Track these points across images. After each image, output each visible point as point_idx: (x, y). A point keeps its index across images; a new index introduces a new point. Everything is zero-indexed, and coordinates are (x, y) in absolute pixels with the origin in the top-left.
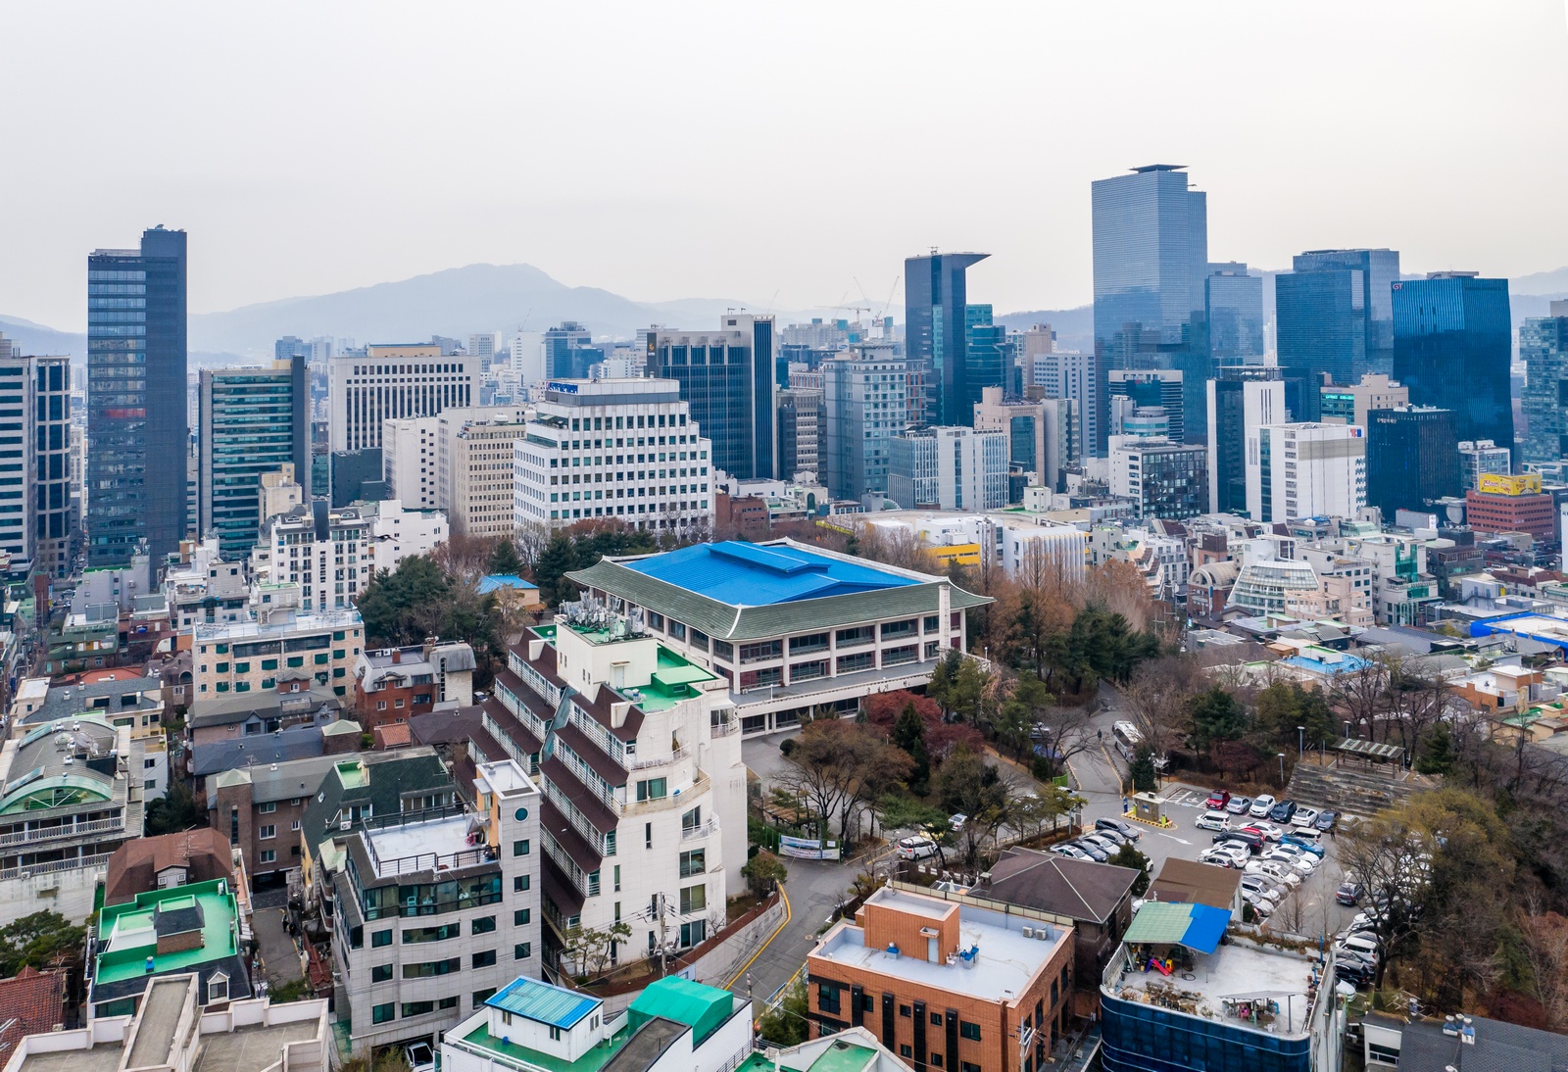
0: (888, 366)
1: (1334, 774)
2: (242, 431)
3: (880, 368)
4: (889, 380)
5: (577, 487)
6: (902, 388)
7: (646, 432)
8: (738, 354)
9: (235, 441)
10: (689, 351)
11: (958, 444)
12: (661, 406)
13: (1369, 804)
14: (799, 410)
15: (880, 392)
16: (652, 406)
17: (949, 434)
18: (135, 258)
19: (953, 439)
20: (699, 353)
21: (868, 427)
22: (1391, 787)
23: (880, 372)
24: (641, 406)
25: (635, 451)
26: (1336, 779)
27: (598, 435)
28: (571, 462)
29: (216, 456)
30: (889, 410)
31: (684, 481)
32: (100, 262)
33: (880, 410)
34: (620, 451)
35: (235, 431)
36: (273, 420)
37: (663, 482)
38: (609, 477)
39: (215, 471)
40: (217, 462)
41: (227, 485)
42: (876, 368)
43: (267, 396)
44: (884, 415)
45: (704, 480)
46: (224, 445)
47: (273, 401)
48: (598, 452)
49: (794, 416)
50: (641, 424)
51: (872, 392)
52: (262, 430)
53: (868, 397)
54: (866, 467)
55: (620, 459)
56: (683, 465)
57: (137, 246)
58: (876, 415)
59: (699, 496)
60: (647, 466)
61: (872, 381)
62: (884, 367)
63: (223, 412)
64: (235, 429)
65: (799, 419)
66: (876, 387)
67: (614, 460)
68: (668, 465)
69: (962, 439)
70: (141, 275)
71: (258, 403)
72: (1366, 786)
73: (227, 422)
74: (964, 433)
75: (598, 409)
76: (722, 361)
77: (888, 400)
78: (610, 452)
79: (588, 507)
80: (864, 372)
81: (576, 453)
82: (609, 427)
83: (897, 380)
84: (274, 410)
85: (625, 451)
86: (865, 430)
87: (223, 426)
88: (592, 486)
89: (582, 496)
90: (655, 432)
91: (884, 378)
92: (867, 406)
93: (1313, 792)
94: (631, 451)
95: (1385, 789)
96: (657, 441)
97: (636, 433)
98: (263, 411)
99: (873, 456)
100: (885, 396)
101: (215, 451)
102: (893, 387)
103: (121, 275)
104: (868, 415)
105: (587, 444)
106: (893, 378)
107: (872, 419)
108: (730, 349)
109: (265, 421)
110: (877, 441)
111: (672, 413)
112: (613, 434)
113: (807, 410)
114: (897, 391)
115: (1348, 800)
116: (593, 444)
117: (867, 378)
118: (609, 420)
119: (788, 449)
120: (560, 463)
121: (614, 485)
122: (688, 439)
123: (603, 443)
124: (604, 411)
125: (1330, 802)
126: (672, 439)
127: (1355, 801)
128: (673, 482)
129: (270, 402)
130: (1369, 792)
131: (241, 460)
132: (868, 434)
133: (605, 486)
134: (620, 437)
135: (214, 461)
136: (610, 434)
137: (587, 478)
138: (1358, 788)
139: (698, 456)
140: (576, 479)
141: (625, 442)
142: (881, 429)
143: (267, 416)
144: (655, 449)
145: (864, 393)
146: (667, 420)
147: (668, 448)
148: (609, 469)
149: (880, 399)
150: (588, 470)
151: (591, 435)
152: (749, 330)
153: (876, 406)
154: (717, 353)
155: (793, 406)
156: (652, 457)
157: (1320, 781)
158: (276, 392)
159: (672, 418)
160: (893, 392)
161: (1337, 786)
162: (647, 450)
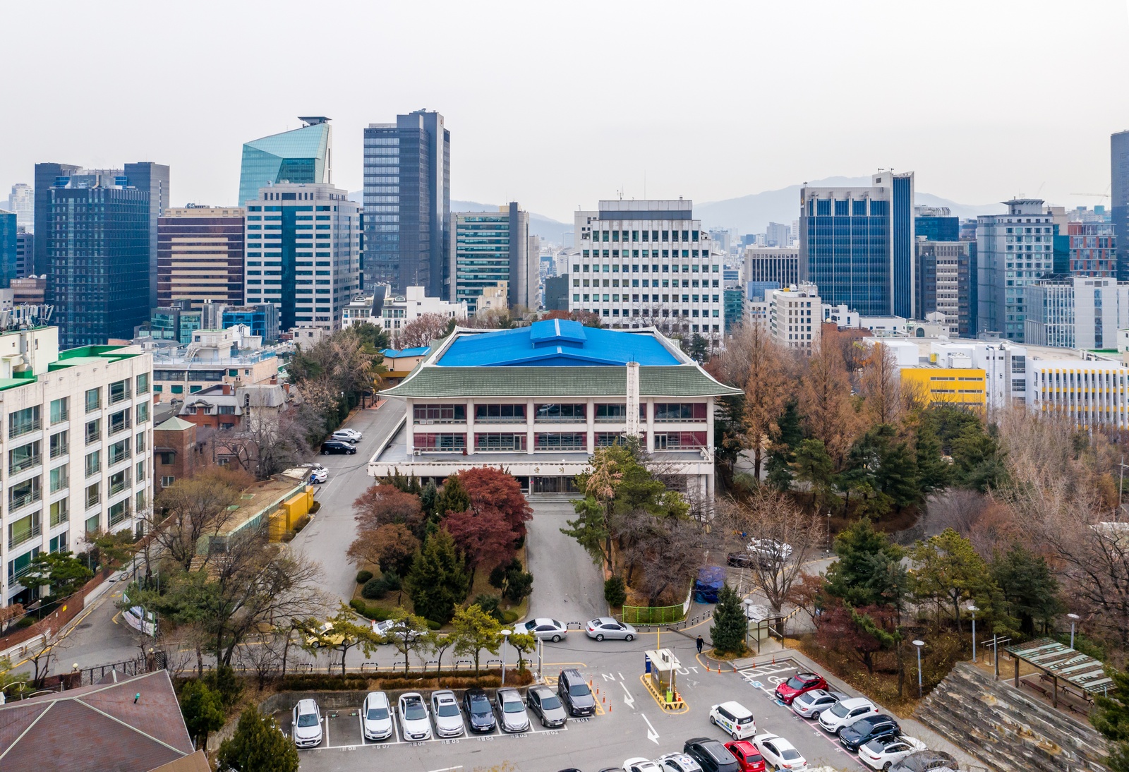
0: (1033, 220)
1: (1004, 695)
2: (477, 256)
3: (1024, 220)
4: (1033, 233)
5: (596, 290)
6: (1048, 241)
7: (660, 245)
8: (880, 207)
9: (472, 263)
10: (833, 204)
11: (1097, 293)
12: (674, 222)
13: (1031, 761)
14: (938, 258)
15: (1024, 244)
16: (665, 222)
17: (1087, 283)
18: (394, 130)
19: (1093, 288)
20: (842, 206)
21: (1009, 275)
22: (1079, 743)
23: (1024, 224)
24: (655, 222)
25: (650, 261)
26: (1002, 703)
27: (616, 246)
28: (591, 268)
29: (459, 273)
30: (1033, 261)
31: (696, 291)
32: (371, 133)
33: (1024, 261)
34: (636, 261)
35: (472, 256)
36: (498, 249)
37: (676, 291)
38: (626, 283)
39: (458, 284)
40: (460, 278)
41: (466, 295)
42: (1020, 221)
43: (494, 232)
44: (1029, 265)
45: (716, 291)
46: (464, 266)
47: (499, 235)
48: (616, 261)
49: (934, 263)
50: (655, 238)
51: (1015, 244)
52: (491, 256)
53: (1010, 247)
54: (1007, 313)
55: (635, 268)
56: (695, 276)
57: (395, 121)
58: (1020, 265)
59: (710, 306)
60: (661, 276)
61: (1015, 233)
62: (1029, 221)
63: (464, 242)
64: (472, 255)
65: (938, 266)
66: (1019, 239)
67: (631, 269)
68: (681, 276)
69: (1103, 289)
70: (396, 141)
71: (487, 236)
72: (1041, 729)
73: (466, 250)
74: (1106, 283)
75: (615, 223)
76: (864, 213)
77: (1033, 251)
78: (626, 261)
79: (606, 308)
80: (1006, 225)
81: (596, 261)
82: (626, 240)
83: (1043, 232)
84: (498, 242)
85: (640, 261)
86: (1007, 279)
87: (464, 252)
88: (610, 290)
89: (601, 298)
90: (669, 245)
91: (1029, 230)
92: (1010, 256)
93: (956, 715)
94: (645, 261)
95: (1070, 745)
96: (670, 253)
97: (651, 245)
98: (491, 242)
99: (1016, 303)
100: (1029, 248)
101: (458, 270)
102: (1038, 239)
103: (383, 141)
104: (1010, 265)
105: (606, 254)
106: (1038, 231)
107: (1015, 268)
108: (872, 203)
109: (492, 250)
110: (1020, 288)
111: (685, 229)
112: (629, 246)
113: (947, 258)
114: (1043, 243)
115: (999, 745)
116: (611, 254)
117: (1010, 231)
118: (626, 233)
119: (927, 293)
120: (581, 268)
121: (630, 291)
122: (700, 253)
123: (620, 254)
124: (621, 225)
125: (972, 739)
126: (685, 253)
127: (1011, 750)
128: (686, 291)
129: (496, 236)
130: (1040, 741)
131: (476, 277)
132: (1010, 283)
133: (621, 291)
134: (635, 248)
135: (458, 277)
136: (626, 246)
137: (606, 283)
138: (1026, 728)
139: (710, 269)
140: (596, 283)
141: (640, 254)
142: (1024, 278)
143: (494, 246)
144: (669, 261)
145: (1007, 244)
146: (680, 235)
147: (680, 261)
148: (626, 276)
149: (1024, 251)
150: (606, 276)
151: (610, 245)
152: (888, 184)
153: (1019, 256)
154: (860, 206)
155: (933, 255)
156: (666, 268)
157: (975, 700)
158: (500, 229)
159: (685, 233)
160: (1038, 244)
161: (997, 717)
162: (661, 261)
